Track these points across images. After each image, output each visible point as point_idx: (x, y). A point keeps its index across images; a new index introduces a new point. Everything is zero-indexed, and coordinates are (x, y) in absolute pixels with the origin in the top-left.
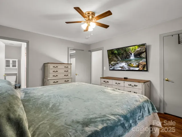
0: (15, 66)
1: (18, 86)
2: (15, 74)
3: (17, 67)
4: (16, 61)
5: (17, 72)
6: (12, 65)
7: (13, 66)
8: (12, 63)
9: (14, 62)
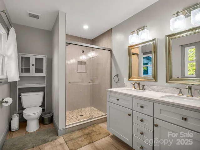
0: (41, 71)
1: (46, 117)
2: (42, 89)
3: (44, 74)
4: (43, 59)
5: (44, 85)
6: (34, 68)
7: (37, 71)
8: (34, 63)
9: (39, 61)
